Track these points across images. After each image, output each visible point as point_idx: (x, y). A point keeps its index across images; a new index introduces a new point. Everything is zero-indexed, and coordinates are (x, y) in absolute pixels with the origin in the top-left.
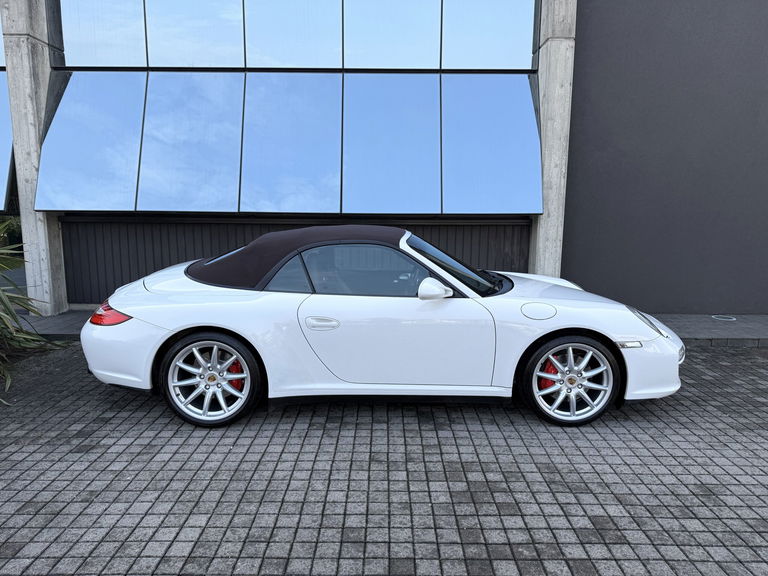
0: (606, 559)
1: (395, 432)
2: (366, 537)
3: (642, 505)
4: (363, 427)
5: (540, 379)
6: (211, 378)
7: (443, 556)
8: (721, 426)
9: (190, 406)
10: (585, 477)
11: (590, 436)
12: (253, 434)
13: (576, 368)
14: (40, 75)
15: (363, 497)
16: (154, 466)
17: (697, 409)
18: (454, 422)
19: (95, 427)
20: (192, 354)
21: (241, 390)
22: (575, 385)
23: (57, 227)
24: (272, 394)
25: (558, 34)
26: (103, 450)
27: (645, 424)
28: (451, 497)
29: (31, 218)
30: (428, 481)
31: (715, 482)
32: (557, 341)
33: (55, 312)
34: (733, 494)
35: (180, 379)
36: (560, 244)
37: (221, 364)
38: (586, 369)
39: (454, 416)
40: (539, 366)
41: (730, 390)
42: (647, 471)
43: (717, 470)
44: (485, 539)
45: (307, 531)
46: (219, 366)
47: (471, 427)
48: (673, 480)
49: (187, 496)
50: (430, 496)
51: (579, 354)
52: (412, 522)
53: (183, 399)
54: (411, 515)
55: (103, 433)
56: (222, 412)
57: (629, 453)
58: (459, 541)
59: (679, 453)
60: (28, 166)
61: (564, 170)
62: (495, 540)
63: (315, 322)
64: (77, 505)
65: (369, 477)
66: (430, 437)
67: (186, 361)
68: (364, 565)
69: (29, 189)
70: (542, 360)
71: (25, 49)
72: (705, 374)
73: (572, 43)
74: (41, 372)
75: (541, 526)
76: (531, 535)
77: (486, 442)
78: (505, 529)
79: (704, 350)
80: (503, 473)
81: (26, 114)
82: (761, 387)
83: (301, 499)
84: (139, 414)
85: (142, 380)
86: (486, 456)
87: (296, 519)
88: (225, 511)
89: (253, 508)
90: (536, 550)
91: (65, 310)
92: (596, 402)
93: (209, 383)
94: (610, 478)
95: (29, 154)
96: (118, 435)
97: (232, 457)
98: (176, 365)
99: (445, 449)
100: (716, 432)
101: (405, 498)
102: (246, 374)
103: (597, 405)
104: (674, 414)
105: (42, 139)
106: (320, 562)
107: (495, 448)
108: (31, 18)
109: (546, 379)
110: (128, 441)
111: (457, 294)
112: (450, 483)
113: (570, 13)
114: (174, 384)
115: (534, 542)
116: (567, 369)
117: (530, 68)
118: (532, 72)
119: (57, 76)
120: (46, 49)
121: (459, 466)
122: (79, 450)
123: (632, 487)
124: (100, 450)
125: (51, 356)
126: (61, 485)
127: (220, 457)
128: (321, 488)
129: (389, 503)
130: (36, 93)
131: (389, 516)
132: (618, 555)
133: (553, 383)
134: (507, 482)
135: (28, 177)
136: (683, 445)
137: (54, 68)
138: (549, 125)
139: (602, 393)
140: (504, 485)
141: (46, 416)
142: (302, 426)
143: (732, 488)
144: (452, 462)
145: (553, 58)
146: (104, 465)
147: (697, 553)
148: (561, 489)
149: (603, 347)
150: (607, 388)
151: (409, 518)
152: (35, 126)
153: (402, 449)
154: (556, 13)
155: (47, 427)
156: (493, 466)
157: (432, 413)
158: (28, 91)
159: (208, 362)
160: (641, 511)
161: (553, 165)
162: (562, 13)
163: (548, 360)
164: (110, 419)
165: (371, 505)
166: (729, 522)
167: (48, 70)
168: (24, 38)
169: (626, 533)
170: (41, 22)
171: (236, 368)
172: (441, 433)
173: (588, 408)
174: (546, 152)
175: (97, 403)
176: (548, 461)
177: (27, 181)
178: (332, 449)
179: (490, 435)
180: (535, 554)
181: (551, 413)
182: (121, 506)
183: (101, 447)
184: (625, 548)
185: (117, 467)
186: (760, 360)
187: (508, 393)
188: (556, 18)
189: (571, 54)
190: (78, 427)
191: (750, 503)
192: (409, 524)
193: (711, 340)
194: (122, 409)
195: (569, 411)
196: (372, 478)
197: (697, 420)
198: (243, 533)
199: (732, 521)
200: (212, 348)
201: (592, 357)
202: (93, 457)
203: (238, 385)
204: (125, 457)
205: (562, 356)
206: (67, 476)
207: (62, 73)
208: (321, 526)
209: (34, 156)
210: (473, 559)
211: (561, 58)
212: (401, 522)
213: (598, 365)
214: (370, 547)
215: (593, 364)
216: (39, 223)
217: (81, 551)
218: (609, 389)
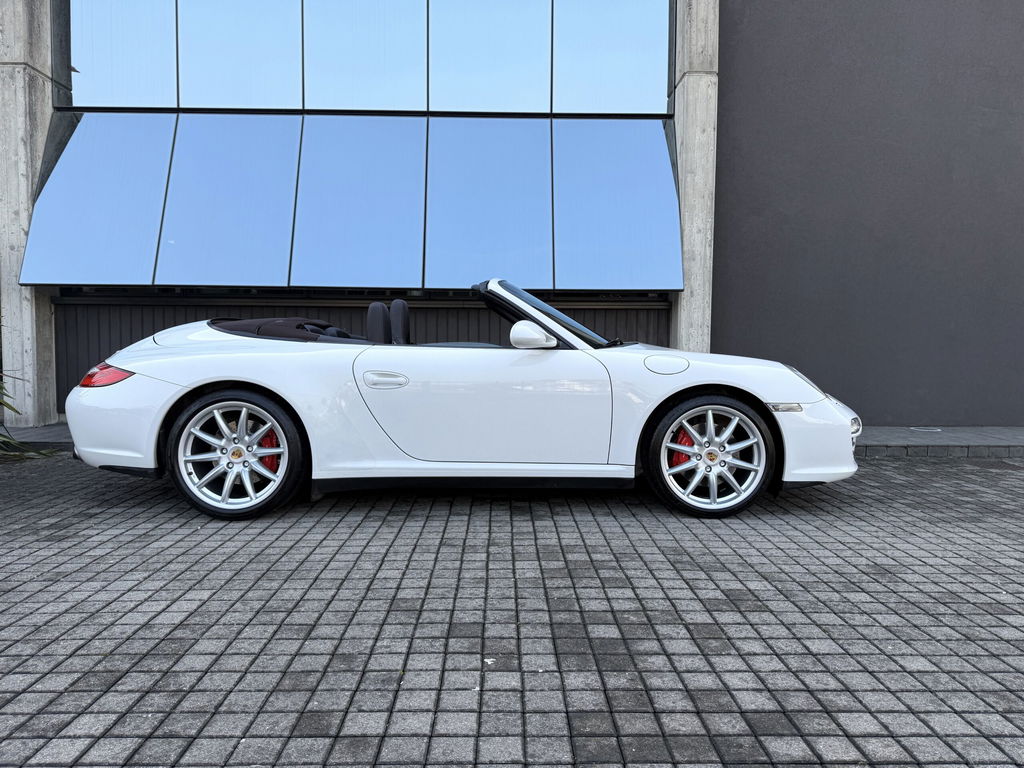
0: (739, 624)
1: (478, 523)
2: (422, 606)
3: (794, 580)
4: (435, 518)
5: (671, 452)
6: (238, 454)
7: (521, 620)
8: (909, 519)
9: (205, 490)
10: (722, 559)
11: (734, 526)
12: (287, 525)
13: (717, 439)
14: (39, 115)
15: (428, 574)
16: (147, 551)
17: (880, 506)
18: (558, 514)
19: (75, 520)
20: (213, 419)
21: (274, 471)
22: (717, 461)
23: (49, 312)
24: (317, 474)
25: (696, 67)
26: (82, 539)
27: (810, 517)
28: (542, 573)
29: (15, 297)
30: (514, 560)
31: (894, 563)
32: (692, 402)
33: (39, 422)
34: (915, 572)
35: (194, 452)
36: (707, 331)
37: (249, 435)
38: (731, 442)
39: (558, 509)
40: (669, 435)
41: (925, 491)
42: (805, 553)
43: (897, 554)
44: (580, 607)
45: (344, 603)
46: (247, 438)
47: (578, 518)
48: (840, 561)
49: (188, 575)
50: (514, 573)
51: (722, 422)
52: (486, 593)
53: (196, 479)
54: (487, 588)
55: (84, 526)
56: (248, 499)
57: (784, 539)
58: (546, 608)
59: (848, 539)
60: (14, 228)
61: (710, 236)
62: (594, 608)
63: (376, 378)
64: (35, 584)
65: (436, 558)
66: (523, 525)
67: (203, 429)
68: (415, 629)
69: (14, 258)
70: (674, 427)
71: (20, 81)
72: (895, 479)
73: (715, 79)
74: (10, 477)
75: (656, 596)
76: (642, 605)
77: (598, 530)
78: (608, 599)
79: (897, 459)
80: (614, 555)
81: (16, 163)
82: (967, 489)
83: (342, 576)
84: (138, 510)
85: (143, 456)
86: (594, 539)
87: (332, 592)
88: (237, 587)
89: (275, 585)
90: (648, 617)
91: (53, 422)
92: (744, 487)
93: (234, 460)
94: (754, 560)
95: (17, 213)
96: (106, 527)
97: (253, 544)
98: (190, 433)
99: (539, 535)
100: (902, 524)
101: (483, 574)
102: (284, 449)
103: (745, 491)
104: (849, 509)
105: (35, 196)
106: (357, 628)
107: (607, 535)
108: (31, 44)
109: (679, 453)
110: (117, 532)
111: (563, 345)
112: (543, 563)
113: (710, 44)
114: (185, 457)
115: (644, 609)
116: (706, 439)
117: (665, 112)
118: (668, 117)
119: (60, 119)
120: (49, 86)
121: (559, 548)
122: (48, 539)
123: (783, 567)
124: (77, 540)
125: (28, 463)
126: (17, 568)
127: (240, 544)
128: (370, 567)
129: (459, 580)
130: (32, 136)
131: (457, 590)
132: (753, 621)
133: (688, 458)
134: (617, 561)
135: (15, 243)
136: (857, 534)
137: (57, 109)
138: (688, 179)
139: (752, 474)
140: (614, 564)
141: (8, 512)
142: (354, 518)
143: (916, 568)
144: (548, 546)
145: (691, 97)
146: (79, 552)
147: (859, 619)
148: (689, 567)
149: (752, 412)
150: (759, 467)
151: (483, 590)
152: (27, 178)
153: (486, 536)
154: (694, 42)
155: (8, 521)
156: (602, 549)
157: (530, 507)
158: (21, 133)
159: (233, 432)
160: (790, 586)
161: (695, 230)
162: (701, 43)
163: (681, 428)
164: (97, 514)
165: (433, 580)
166: (906, 595)
167: (49, 110)
168: (19, 68)
169: (768, 603)
170: (44, 51)
171: (270, 440)
172: (537, 523)
173: (734, 494)
174: (686, 215)
175: (79, 501)
176: (675, 544)
177: (12, 248)
178: (392, 537)
179: (602, 524)
180: (645, 619)
181: (684, 498)
182: (97, 585)
183: (79, 537)
184: (766, 616)
185: (98, 552)
186: (969, 467)
187: (630, 473)
188: (694, 48)
189: (713, 92)
190: (53, 521)
191: (936, 580)
192: (484, 595)
193: (906, 447)
194: (116, 506)
195: (709, 498)
196: (440, 559)
197: (880, 514)
198: (257, 605)
199: (911, 594)
200: (240, 412)
201: (738, 425)
202: (65, 545)
203: (272, 463)
204: (110, 545)
205: (699, 421)
206: (30, 560)
207: (68, 115)
208: (364, 598)
209: (24, 215)
210: (561, 624)
211: (702, 98)
212: (471, 594)
213: (747, 437)
214: (425, 615)
215: (740, 434)
216: (25, 303)
217: (35, 620)
218: (761, 470)
